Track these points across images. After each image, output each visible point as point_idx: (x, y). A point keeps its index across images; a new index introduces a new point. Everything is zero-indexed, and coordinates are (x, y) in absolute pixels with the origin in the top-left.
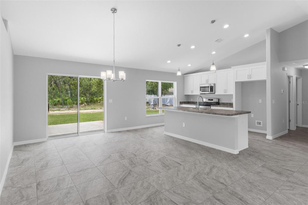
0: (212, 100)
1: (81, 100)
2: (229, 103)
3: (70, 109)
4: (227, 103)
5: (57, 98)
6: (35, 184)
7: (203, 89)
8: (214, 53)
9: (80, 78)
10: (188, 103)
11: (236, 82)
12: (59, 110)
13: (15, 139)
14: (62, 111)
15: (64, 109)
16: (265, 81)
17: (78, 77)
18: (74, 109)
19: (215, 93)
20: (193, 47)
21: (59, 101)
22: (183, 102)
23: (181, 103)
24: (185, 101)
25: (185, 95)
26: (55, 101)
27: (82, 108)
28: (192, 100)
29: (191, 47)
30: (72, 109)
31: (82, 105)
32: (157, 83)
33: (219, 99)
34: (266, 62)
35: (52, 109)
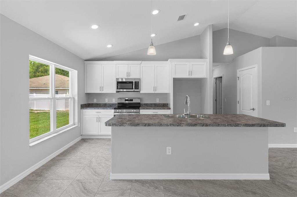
0: (132, 100)
2: (154, 104)
4: (151, 104)
7: (121, 84)
19: (140, 91)
23: (82, 107)
25: (86, 93)
33: (141, 99)
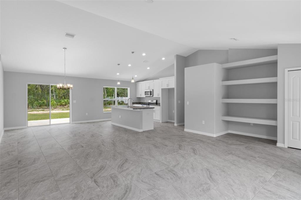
0: (153, 101)
1: (65, 102)
3: (53, 110)
5: (43, 99)
6: (17, 143)
7: (146, 93)
8: (148, 68)
9: (52, 86)
10: (140, 103)
11: (162, 89)
12: (43, 110)
13: (5, 126)
14: (46, 111)
15: (48, 110)
16: (173, 89)
17: (49, 85)
18: (58, 109)
19: (153, 96)
20: (130, 65)
21: (44, 103)
22: (135, 103)
23: (133, 103)
24: (137, 102)
25: (137, 97)
26: (40, 103)
27: (64, 109)
28: (142, 101)
29: (128, 65)
30: (55, 110)
31: (65, 106)
32: (115, 89)
33: (157, 101)
34: (174, 77)
35: (37, 110)
